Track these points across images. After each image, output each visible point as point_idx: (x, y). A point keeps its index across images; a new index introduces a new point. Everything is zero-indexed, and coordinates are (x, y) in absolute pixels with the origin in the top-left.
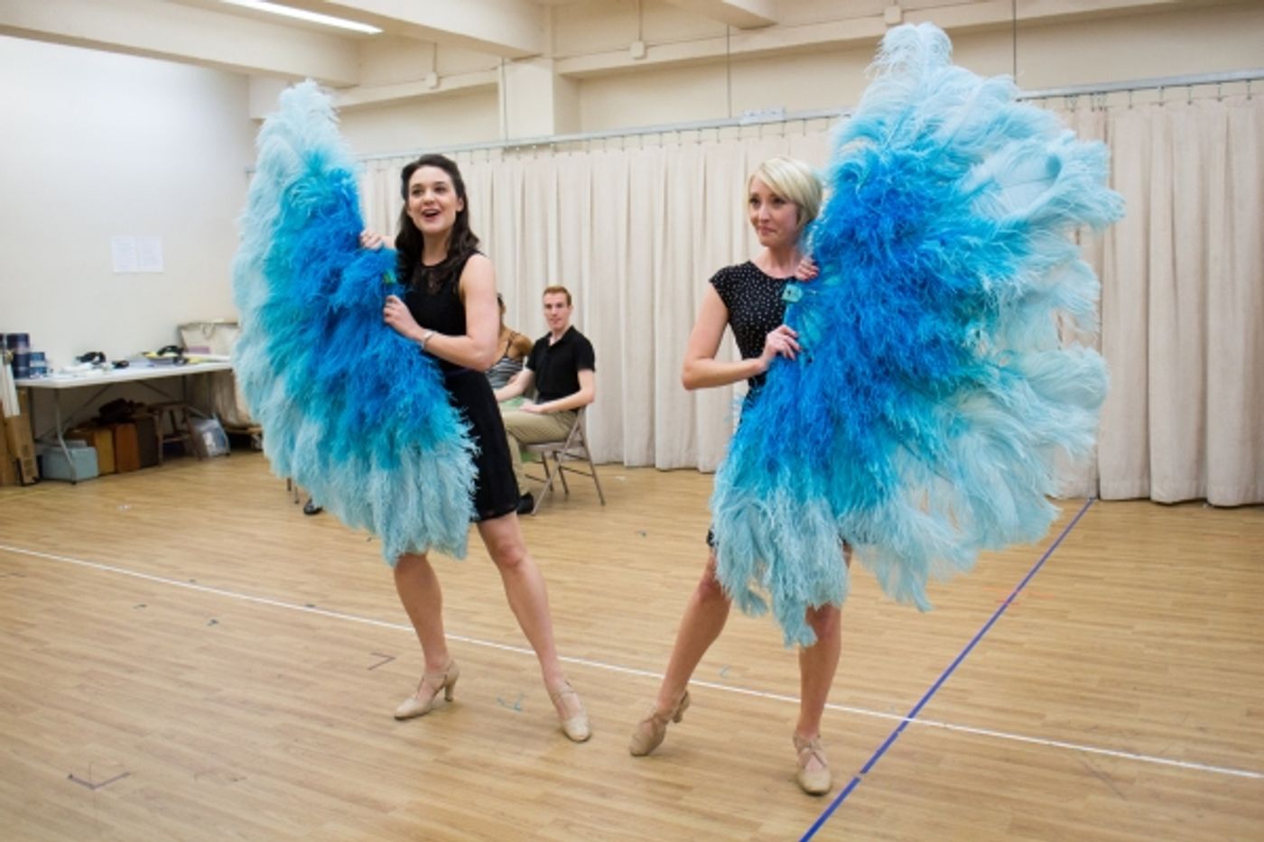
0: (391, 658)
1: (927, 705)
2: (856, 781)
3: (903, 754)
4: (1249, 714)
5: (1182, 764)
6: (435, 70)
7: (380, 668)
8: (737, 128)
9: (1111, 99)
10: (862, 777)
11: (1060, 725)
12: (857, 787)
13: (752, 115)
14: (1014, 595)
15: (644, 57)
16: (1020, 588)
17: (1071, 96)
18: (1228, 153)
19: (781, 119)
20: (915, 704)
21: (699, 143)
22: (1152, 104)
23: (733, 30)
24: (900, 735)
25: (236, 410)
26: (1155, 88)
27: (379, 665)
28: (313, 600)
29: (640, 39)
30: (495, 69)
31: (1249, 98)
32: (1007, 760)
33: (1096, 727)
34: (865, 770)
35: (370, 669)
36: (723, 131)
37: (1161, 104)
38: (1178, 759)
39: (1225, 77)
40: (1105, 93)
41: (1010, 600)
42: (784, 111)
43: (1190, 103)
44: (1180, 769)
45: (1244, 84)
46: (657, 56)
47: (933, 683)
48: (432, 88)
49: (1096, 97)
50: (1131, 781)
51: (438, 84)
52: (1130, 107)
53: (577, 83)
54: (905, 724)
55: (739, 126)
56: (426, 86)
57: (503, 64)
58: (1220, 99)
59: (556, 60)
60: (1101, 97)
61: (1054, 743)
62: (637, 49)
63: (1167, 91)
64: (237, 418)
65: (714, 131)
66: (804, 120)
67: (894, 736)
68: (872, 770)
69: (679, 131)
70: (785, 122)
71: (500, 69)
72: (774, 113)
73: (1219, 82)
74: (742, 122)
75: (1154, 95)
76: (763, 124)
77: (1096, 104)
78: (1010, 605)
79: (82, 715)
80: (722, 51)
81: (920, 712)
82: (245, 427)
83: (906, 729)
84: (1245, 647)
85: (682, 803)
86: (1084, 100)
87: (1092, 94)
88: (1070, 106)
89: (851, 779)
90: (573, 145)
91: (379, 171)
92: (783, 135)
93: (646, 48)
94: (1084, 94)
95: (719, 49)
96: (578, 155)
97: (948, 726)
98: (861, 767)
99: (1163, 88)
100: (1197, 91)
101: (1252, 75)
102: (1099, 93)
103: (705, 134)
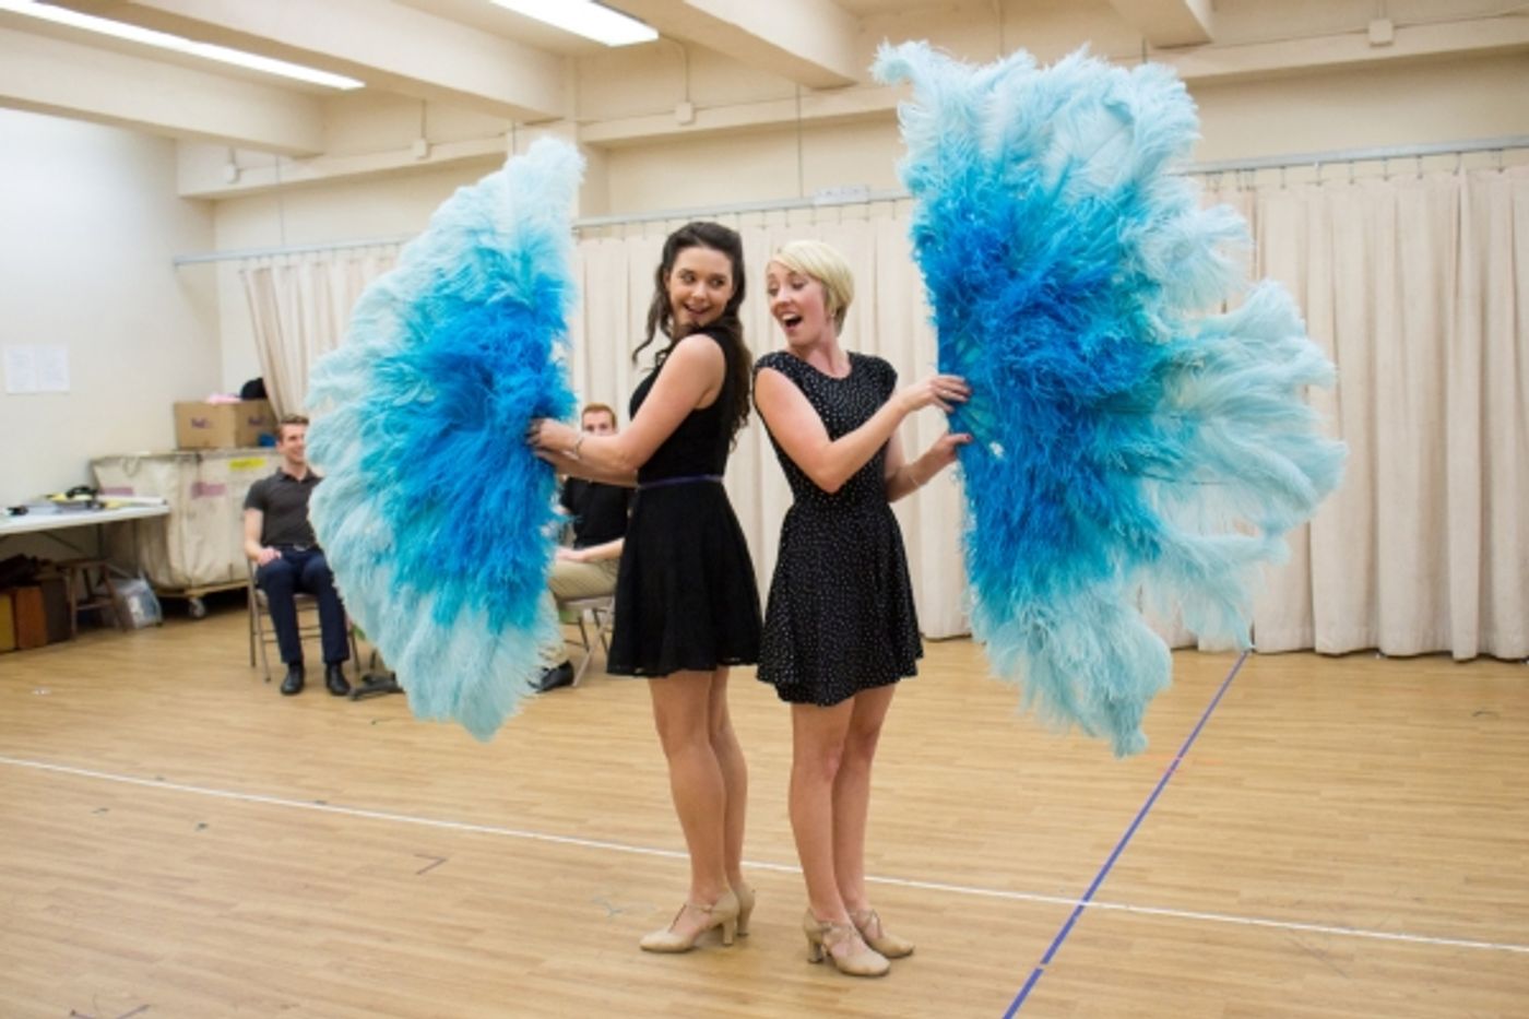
0: (441, 861)
1: (1101, 887)
2: (1037, 973)
3: (1084, 941)
4: (1468, 881)
5: (1403, 937)
6: (424, 136)
7: (429, 872)
8: (809, 211)
9: (1260, 178)
10: (1043, 967)
11: (1260, 902)
12: (1041, 978)
13: (829, 193)
14: (1176, 763)
15: (692, 122)
16: (1181, 755)
17: (1213, 173)
18: (1397, 241)
19: (865, 199)
20: (1088, 885)
21: (764, 227)
22: (1309, 183)
23: (804, 90)
24: (1078, 920)
25: (169, 567)
26: (1311, 164)
27: (428, 868)
28: (323, 796)
29: (688, 100)
30: (502, 134)
31: (1420, 177)
32: (1206, 942)
33: (1299, 903)
34: (1046, 960)
35: (419, 873)
36: (793, 213)
37: (1319, 184)
38: (1397, 931)
39: (1393, 152)
40: (1253, 170)
41: (1173, 768)
42: (868, 190)
43: (1352, 182)
44: (1402, 943)
45: (1413, 161)
46: (707, 122)
47: (1104, 862)
48: (422, 158)
49: (1243, 174)
50: (1350, 958)
51: (429, 153)
52: (1283, 187)
53: (605, 153)
54: (1080, 908)
55: (812, 207)
56: (414, 155)
57: (514, 129)
58: (1386, 178)
59: (581, 124)
60: (1248, 173)
61: (1257, 922)
62: (684, 113)
63: (1326, 168)
64: (170, 578)
65: (781, 214)
66: (894, 200)
67: (1071, 923)
68: (1054, 959)
69: (738, 213)
70: (868, 203)
71: (509, 136)
72: (856, 191)
73: (1385, 158)
74: (816, 202)
75: (1310, 173)
76: (840, 205)
77: (1243, 184)
78: (1174, 773)
79: (65, 941)
80: (791, 115)
81: (1096, 894)
82: (181, 590)
83: (1084, 913)
84: (1450, 810)
85: (840, 1006)
86: (1229, 180)
87: (1238, 171)
88: (1212, 184)
89: (1032, 970)
90: (602, 231)
91: (352, 262)
92: (867, 219)
93: (695, 110)
94: (1229, 170)
95: (786, 113)
96: (611, 242)
97: (1133, 908)
98: (1041, 956)
99: (1321, 164)
100: (1359, 168)
101: (1423, 150)
102: (1245, 170)
103: (771, 217)
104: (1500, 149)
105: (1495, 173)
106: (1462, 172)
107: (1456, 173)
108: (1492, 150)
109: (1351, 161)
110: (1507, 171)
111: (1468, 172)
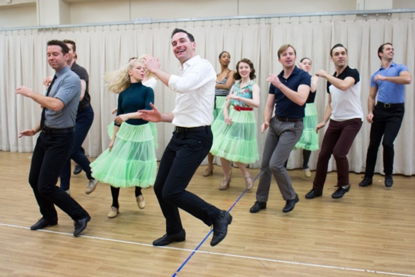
1: (202, 245)
2: (175, 275)
3: (193, 264)
4: (316, 244)
5: (293, 263)
9: (272, 20)
10: (177, 273)
11: (251, 251)
13: (139, 20)
14: (235, 204)
16: (237, 201)
17: (258, 18)
18: (313, 42)
19: (150, 22)
20: (198, 245)
21: (118, 30)
22: (287, 23)
24: (192, 257)
26: (287, 17)
31: (320, 22)
32: (231, 264)
33: (263, 251)
34: (179, 270)
36: (128, 26)
37: (290, 23)
38: (291, 261)
39: (312, 14)
40: (270, 18)
41: (233, 206)
42: (151, 19)
43: (300, 23)
44: (292, 265)
45: (319, 17)
47: (205, 237)
48: (8, 3)
49: (267, 19)
50: (275, 269)
52: (279, 24)
53: (69, 4)
54: (194, 253)
55: (134, 24)
56: (6, 2)
58: (310, 22)
60: (269, 19)
61: (248, 257)
63: (292, 18)
65: (124, 26)
66: (159, 23)
67: (190, 257)
68: (181, 270)
69: (110, 25)
70: (151, 23)
72: (147, 20)
73: (310, 16)
74: (135, 23)
75: (287, 19)
76: (143, 24)
77: (267, 22)
78: (233, 207)
81: (200, 248)
83: (194, 255)
84: (315, 220)
86: (263, 20)
87: (265, 18)
88: (258, 22)
89: (173, 274)
90: (67, 29)
92: (151, 28)
94: (263, 18)
96: (69, 33)
97: (210, 253)
98: (177, 269)
99: (290, 17)
100: (302, 19)
101: (322, 14)
102: (268, 18)
103: (121, 27)
104: (344, 15)
105: (342, 22)
106: (333, 21)
107: (331, 21)
108: (342, 15)
109: (300, 16)
110: (346, 22)
111: (334, 22)
